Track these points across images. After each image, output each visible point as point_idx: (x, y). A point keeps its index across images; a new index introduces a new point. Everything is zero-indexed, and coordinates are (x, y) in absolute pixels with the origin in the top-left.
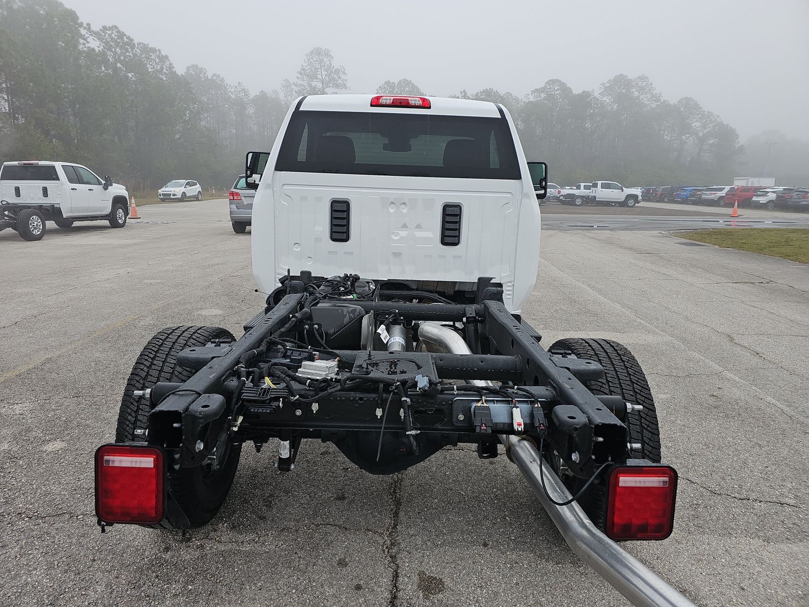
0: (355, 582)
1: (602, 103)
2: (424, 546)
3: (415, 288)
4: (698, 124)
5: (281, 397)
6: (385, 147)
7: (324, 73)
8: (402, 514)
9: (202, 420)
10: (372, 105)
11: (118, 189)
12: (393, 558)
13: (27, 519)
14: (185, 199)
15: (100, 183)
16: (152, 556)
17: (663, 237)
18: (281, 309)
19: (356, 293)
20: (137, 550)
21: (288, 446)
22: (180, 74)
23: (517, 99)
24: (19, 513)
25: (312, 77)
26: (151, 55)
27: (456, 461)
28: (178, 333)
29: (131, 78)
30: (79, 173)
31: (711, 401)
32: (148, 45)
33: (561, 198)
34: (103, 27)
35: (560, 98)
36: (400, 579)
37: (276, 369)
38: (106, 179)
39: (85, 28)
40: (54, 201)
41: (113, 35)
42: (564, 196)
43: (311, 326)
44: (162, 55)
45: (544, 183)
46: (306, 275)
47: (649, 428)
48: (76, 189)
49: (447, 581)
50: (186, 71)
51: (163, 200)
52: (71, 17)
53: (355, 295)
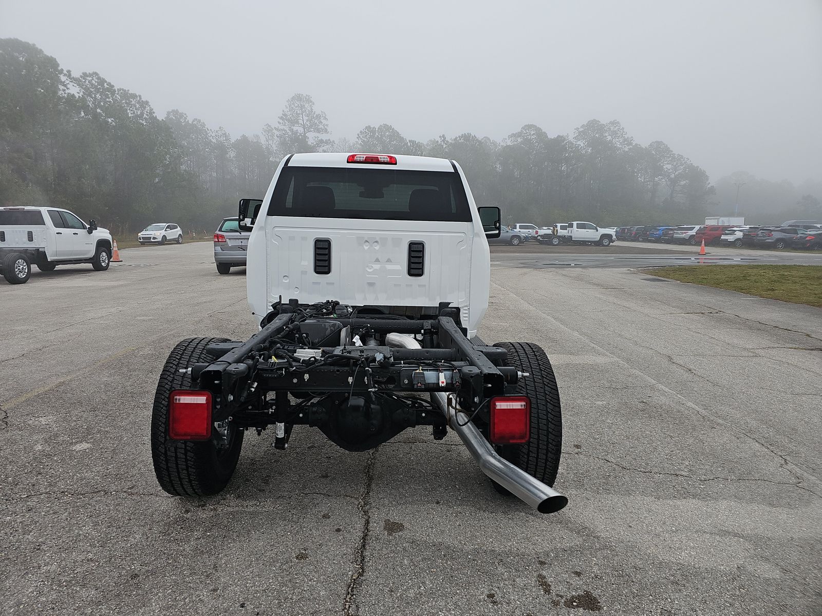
0: (336, 527)
1: (576, 147)
2: (390, 505)
3: (388, 313)
4: (669, 166)
5: (284, 368)
6: (362, 194)
7: (305, 118)
8: (373, 485)
9: (235, 376)
10: (348, 162)
11: (102, 233)
12: (366, 512)
13: (70, 495)
14: (166, 242)
15: (84, 227)
16: (176, 516)
17: (633, 273)
18: (277, 322)
19: (336, 314)
20: (163, 512)
21: (283, 428)
22: (160, 120)
23: (494, 143)
24: (63, 492)
25: (294, 122)
26: (132, 101)
27: (419, 450)
28: (196, 341)
29: (111, 123)
30: (65, 217)
31: (641, 406)
32: (128, 91)
33: (539, 238)
34: (83, 73)
35: (536, 142)
36: (371, 524)
37: (280, 351)
38: (90, 224)
39: (65, 75)
40: (39, 245)
41: (93, 82)
42: (541, 236)
43: (301, 335)
44: (142, 101)
45: (498, 224)
46: (294, 302)
47: (551, 402)
48: (61, 233)
49: (406, 525)
50: (166, 116)
51: (143, 244)
52: (51, 64)
53: (335, 315)
